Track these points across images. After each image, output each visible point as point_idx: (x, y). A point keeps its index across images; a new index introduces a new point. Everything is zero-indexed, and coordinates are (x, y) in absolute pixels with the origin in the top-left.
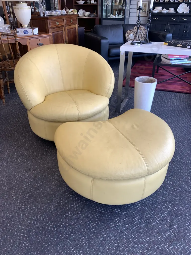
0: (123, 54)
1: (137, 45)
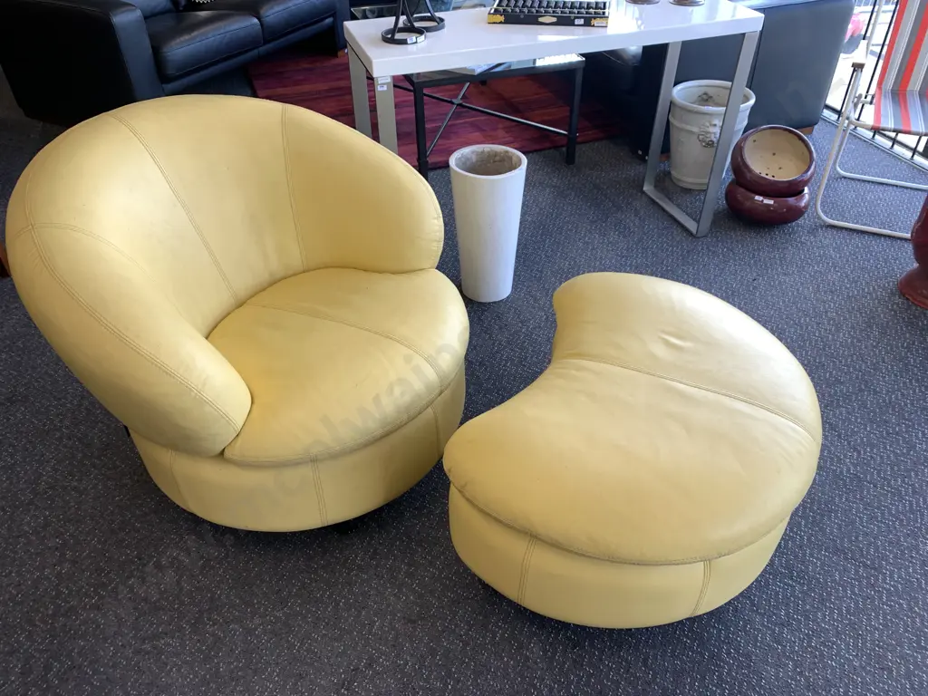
0: (385, 88)
1: (416, 42)
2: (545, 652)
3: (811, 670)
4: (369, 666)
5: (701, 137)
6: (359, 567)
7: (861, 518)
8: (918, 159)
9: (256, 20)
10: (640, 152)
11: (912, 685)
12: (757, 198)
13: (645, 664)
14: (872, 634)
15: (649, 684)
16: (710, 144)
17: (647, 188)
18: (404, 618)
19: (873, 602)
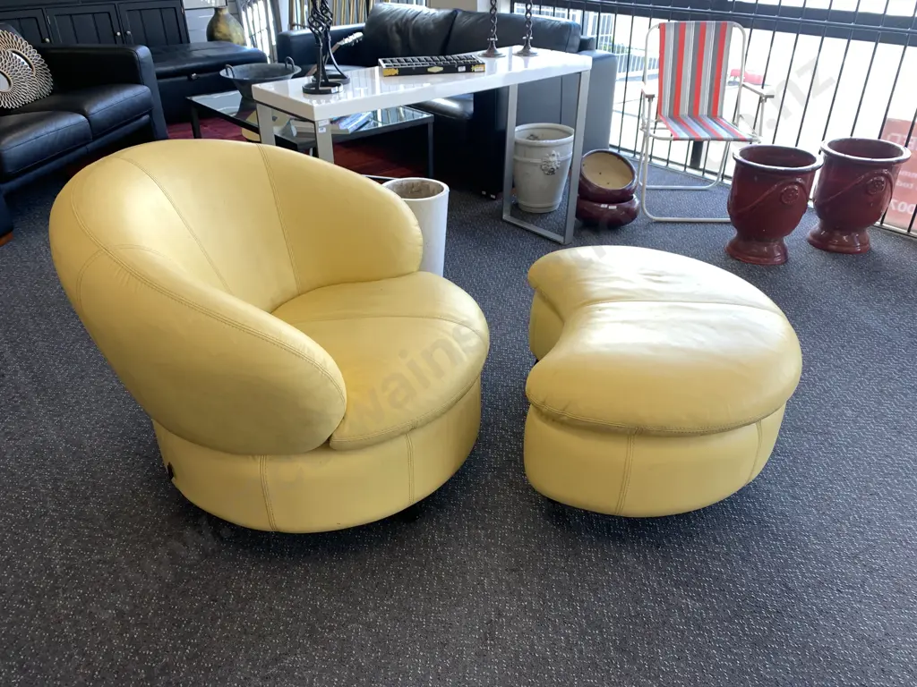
0: (325, 130)
1: (338, 92)
2: (638, 558)
3: (829, 510)
4: (499, 615)
5: (543, 167)
6: (442, 544)
7: (798, 404)
8: (689, 170)
9: (82, 118)
10: (484, 193)
11: (896, 499)
12: (603, 206)
13: (716, 542)
14: (852, 475)
15: (727, 554)
16: (552, 172)
17: (506, 216)
18: (506, 570)
19: (839, 454)
